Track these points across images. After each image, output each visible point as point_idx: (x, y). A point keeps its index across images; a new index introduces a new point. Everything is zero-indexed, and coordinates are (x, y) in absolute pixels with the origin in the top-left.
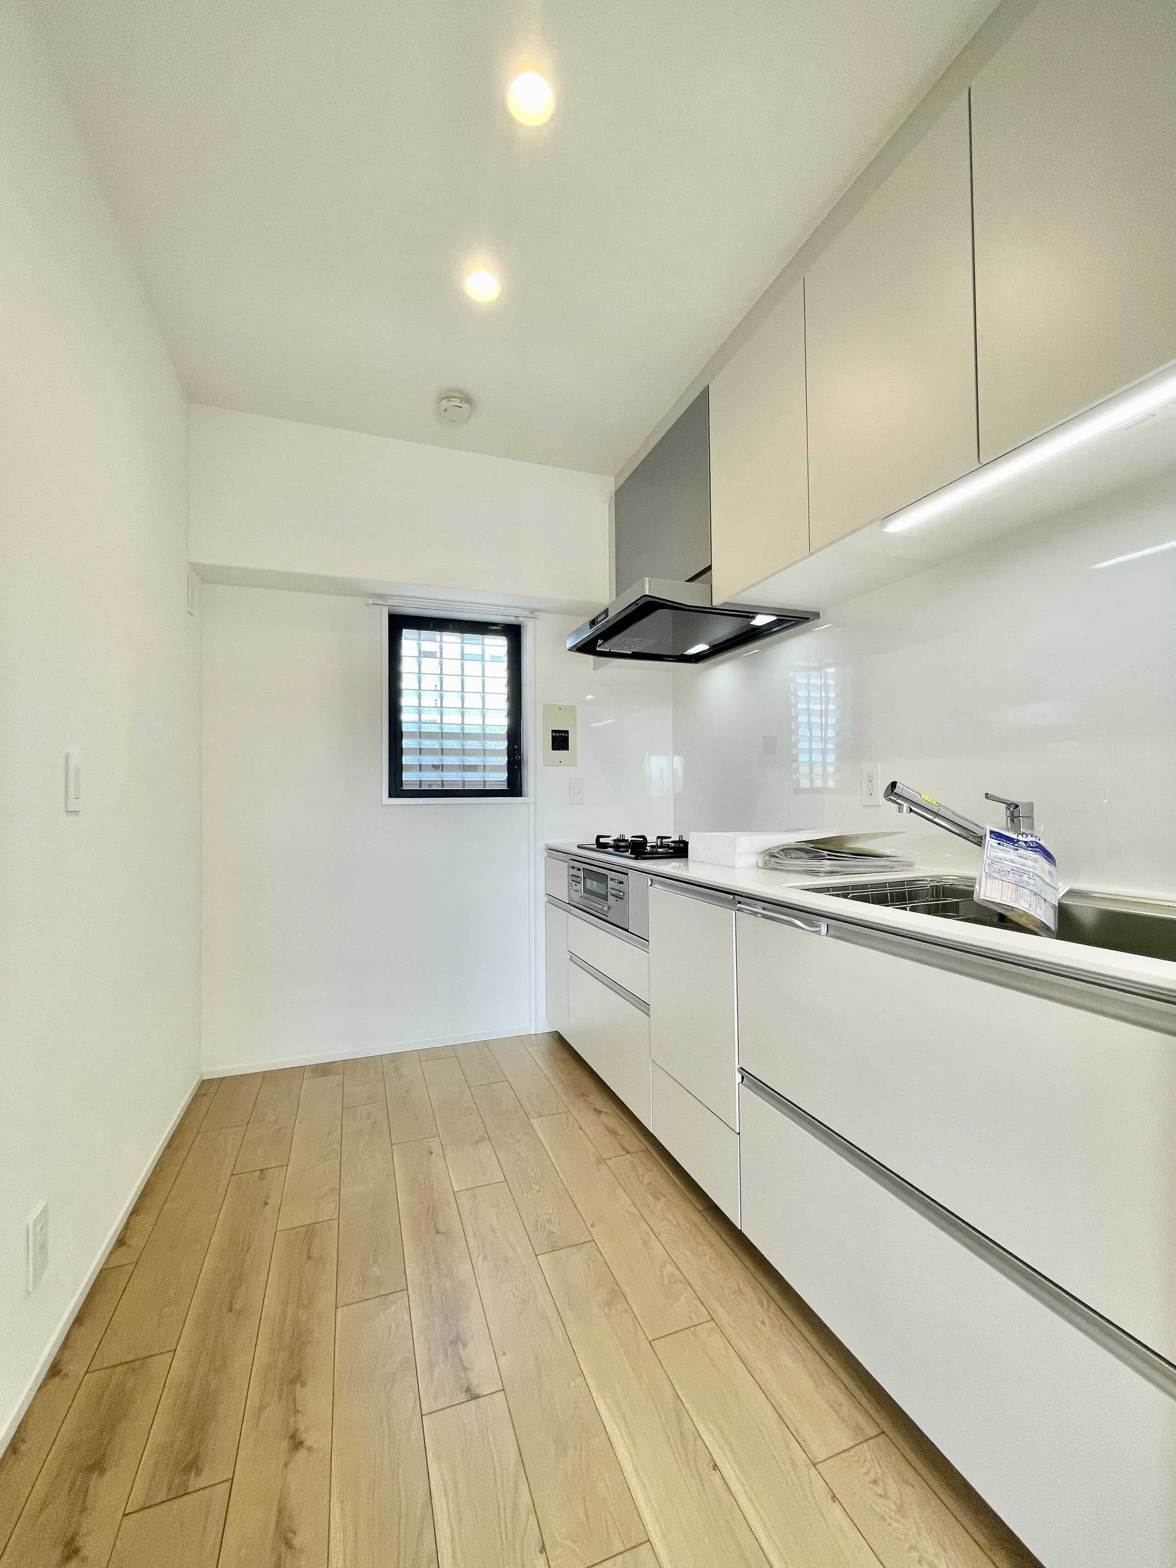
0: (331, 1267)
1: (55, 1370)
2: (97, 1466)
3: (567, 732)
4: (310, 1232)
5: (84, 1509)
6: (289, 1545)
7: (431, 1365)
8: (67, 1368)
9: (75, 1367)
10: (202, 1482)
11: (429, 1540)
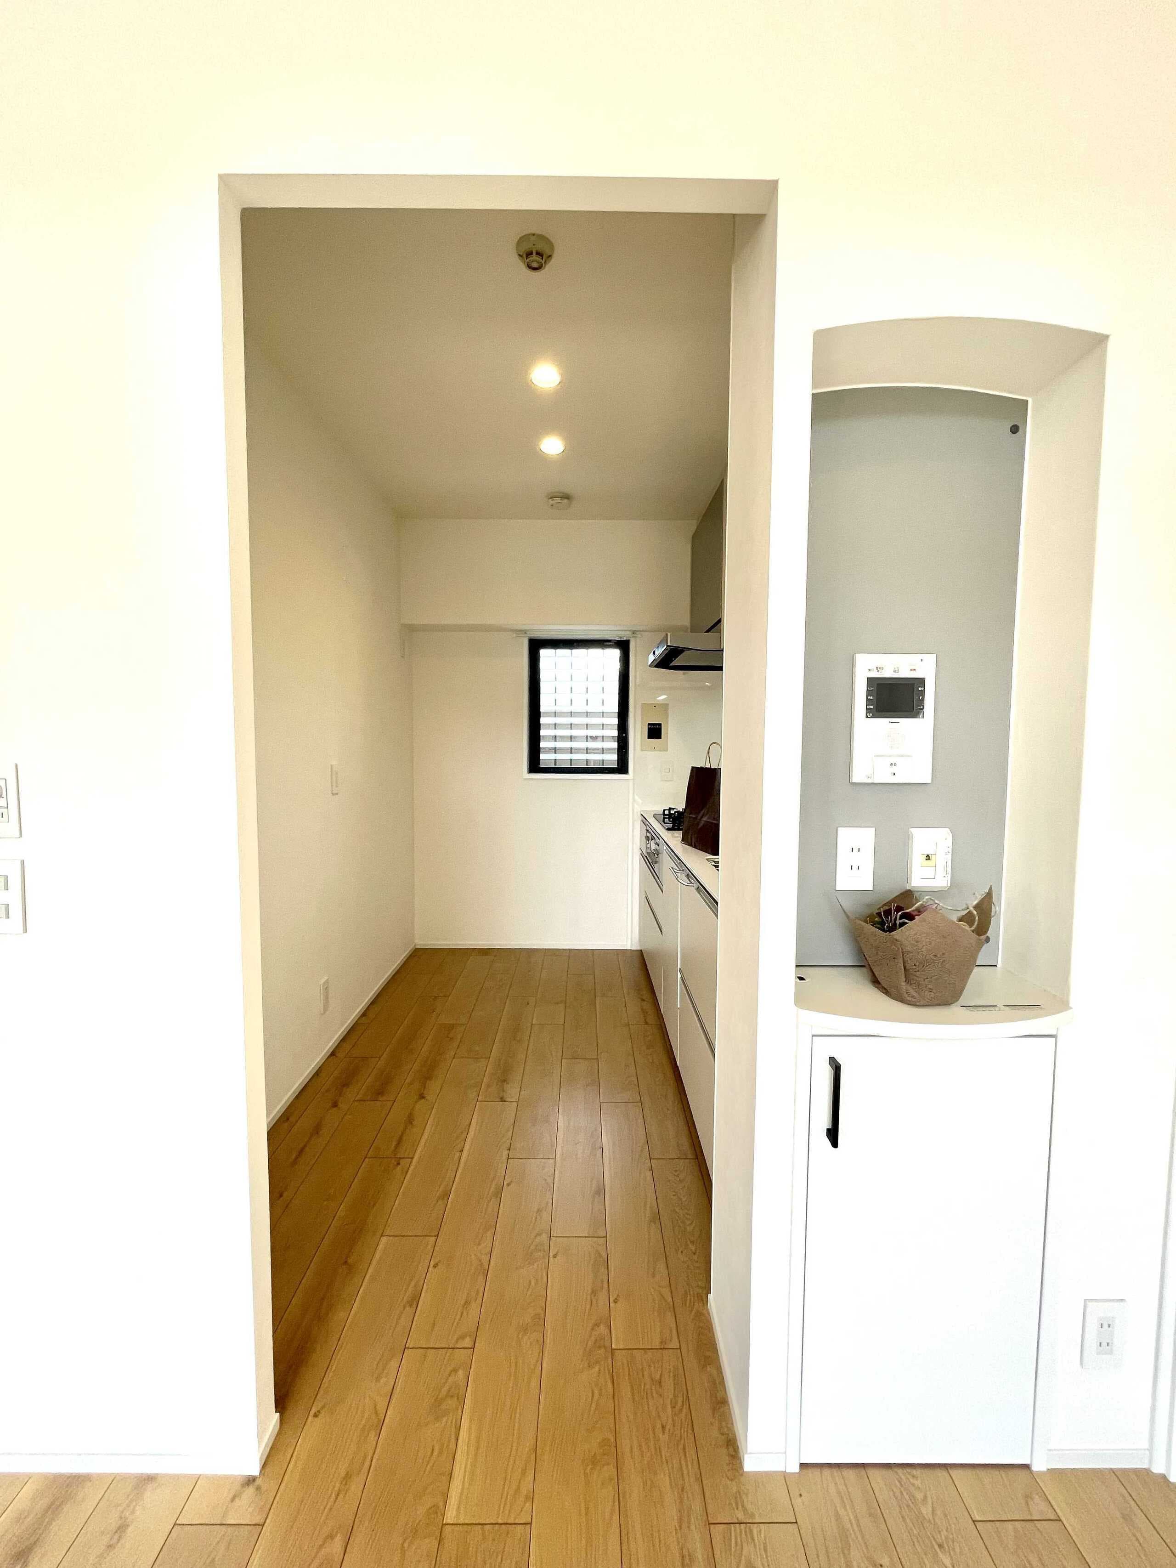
0: (455, 1044)
1: (333, 1054)
2: (346, 1085)
3: (660, 725)
4: (452, 1027)
5: (340, 1095)
6: (411, 1123)
7: (488, 1086)
8: (339, 1055)
9: (341, 1055)
10: (384, 1098)
11: (464, 1135)
